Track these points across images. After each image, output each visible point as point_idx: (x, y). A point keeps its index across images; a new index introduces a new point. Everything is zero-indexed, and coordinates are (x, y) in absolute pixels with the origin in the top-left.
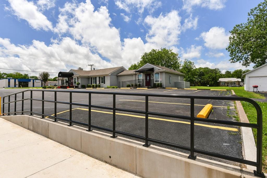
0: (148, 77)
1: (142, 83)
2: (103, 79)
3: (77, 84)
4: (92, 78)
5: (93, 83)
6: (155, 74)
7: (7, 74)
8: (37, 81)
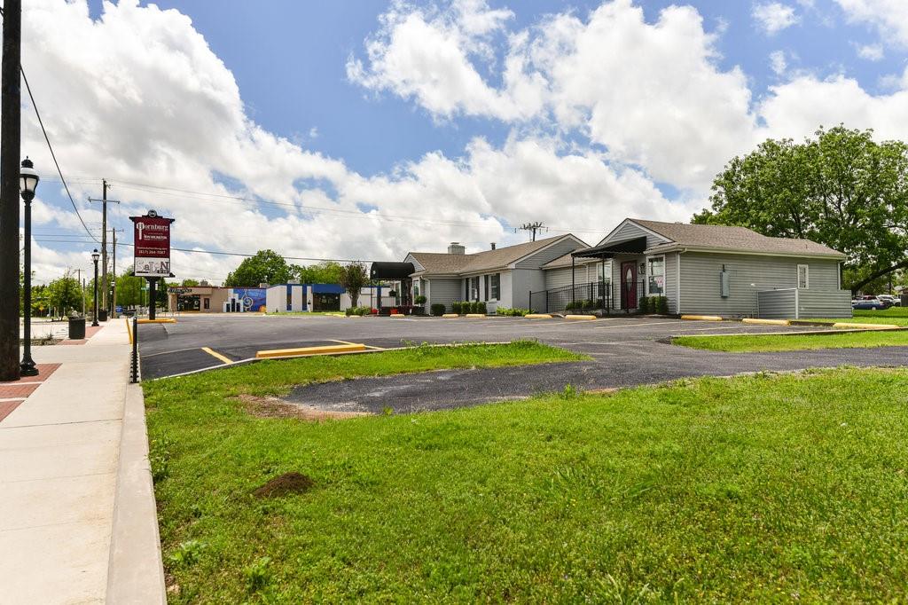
0: (629, 271)
2: (495, 283)
3: (418, 302)
4: (467, 279)
5: (472, 299)
6: (650, 260)
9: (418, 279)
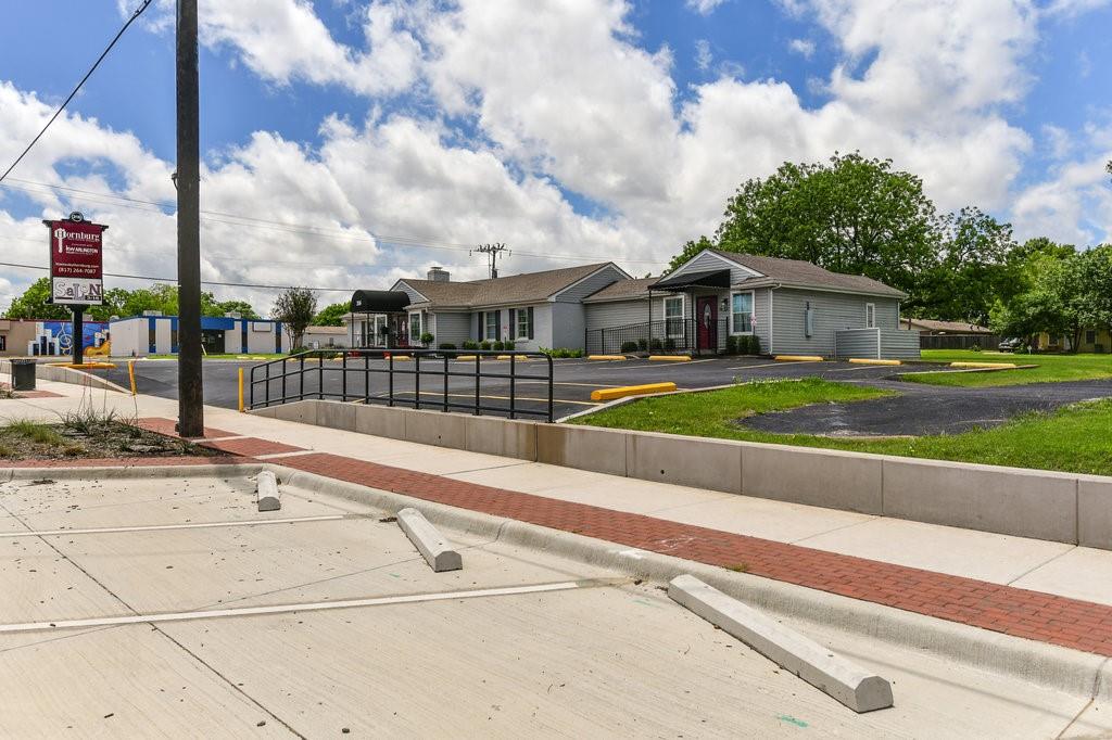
0: (707, 307)
1: (682, 336)
2: (524, 319)
3: (424, 341)
4: (481, 314)
5: (488, 338)
6: (735, 295)
7: (130, 292)
8: (257, 326)
9: (420, 312)
